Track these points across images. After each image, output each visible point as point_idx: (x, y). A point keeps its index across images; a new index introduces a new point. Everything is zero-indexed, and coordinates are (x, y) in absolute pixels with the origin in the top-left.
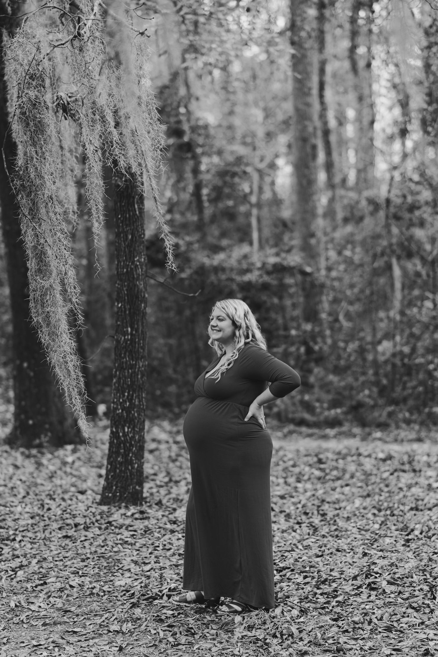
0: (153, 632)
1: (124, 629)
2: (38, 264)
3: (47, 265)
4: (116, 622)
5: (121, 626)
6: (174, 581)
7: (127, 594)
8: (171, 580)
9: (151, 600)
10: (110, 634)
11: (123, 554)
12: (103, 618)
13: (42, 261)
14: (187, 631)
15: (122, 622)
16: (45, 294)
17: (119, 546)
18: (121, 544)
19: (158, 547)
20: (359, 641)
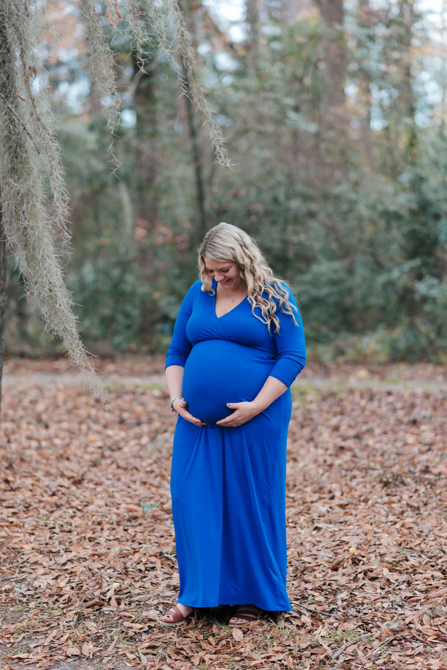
0: (131, 656)
1: (86, 652)
2: (12, 161)
3: (24, 162)
4: (70, 642)
5: (81, 648)
6: (114, 579)
7: (61, 600)
8: (110, 578)
9: (97, 607)
10: (69, 660)
11: (17, 540)
12: (50, 638)
13: (17, 157)
14: (178, 653)
15: (79, 643)
16: (21, 204)
17: (6, 529)
18: (7, 526)
19: (54, 528)
20: (417, 658)
